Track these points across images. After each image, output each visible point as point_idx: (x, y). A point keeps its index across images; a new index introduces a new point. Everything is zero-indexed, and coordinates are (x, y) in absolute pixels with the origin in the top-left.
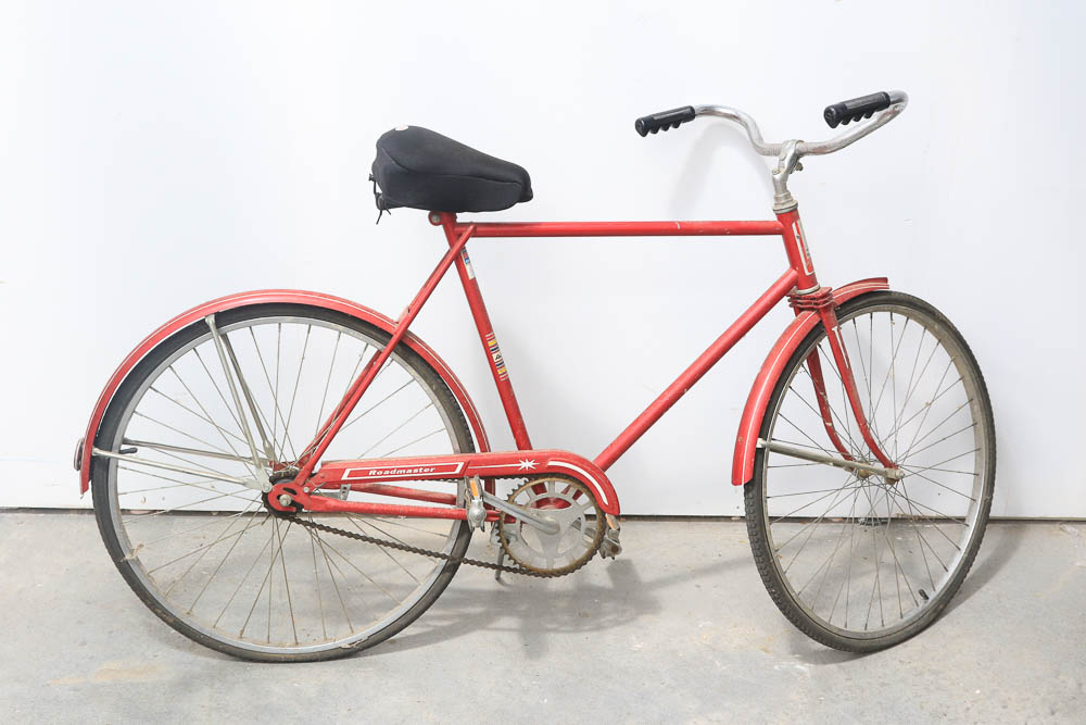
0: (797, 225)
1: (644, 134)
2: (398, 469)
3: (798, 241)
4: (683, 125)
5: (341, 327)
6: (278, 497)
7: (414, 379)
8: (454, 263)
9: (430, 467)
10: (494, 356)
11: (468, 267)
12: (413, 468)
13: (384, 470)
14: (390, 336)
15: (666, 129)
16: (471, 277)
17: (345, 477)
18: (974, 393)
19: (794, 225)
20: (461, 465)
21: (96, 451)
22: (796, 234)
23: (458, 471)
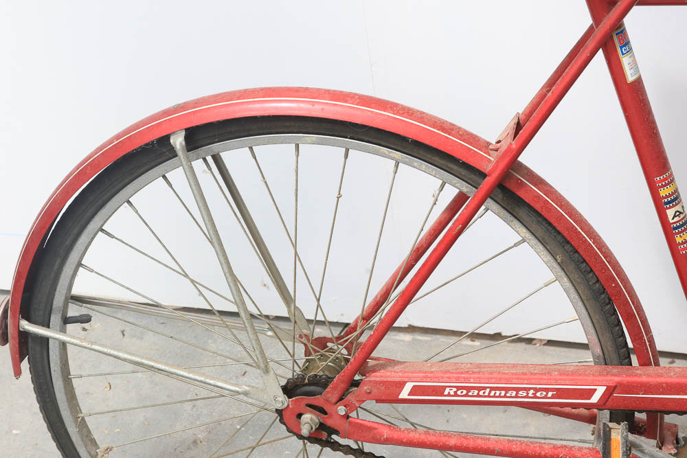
2: (492, 389)
5: (398, 155)
6: (299, 416)
7: (524, 241)
8: (600, 53)
9: (547, 390)
10: (670, 213)
11: (625, 61)
12: (517, 390)
13: (469, 389)
14: (483, 175)
16: (630, 78)
17: (404, 394)
20: (600, 391)
21: (26, 325)
23: (595, 399)
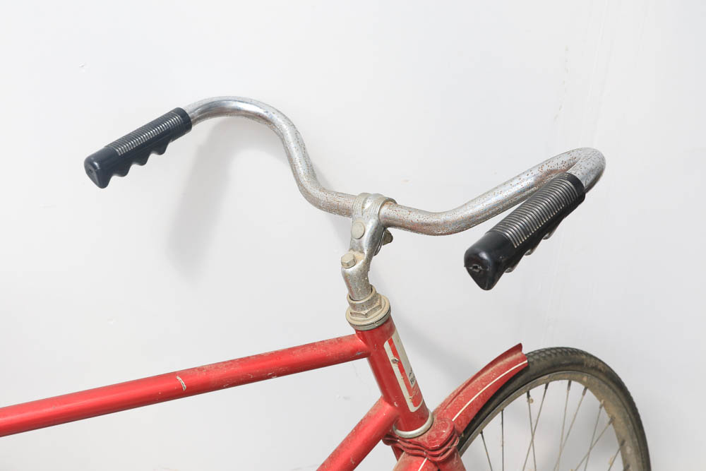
0: (391, 343)
1: (103, 182)
3: (395, 368)
4: (172, 146)
15: (143, 161)
18: (625, 433)
19: (386, 345)
22: (391, 356)
